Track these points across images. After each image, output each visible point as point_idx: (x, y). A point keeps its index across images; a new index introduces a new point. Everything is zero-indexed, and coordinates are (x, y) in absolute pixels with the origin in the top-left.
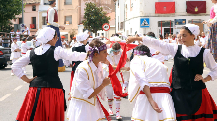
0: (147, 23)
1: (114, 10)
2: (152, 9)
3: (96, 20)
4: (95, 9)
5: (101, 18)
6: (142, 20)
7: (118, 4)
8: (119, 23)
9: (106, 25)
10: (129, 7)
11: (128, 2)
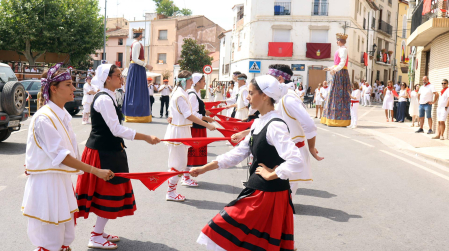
0: (257, 67)
1: (218, 50)
2: (265, 50)
3: (195, 60)
4: (195, 46)
5: (202, 58)
6: (251, 63)
7: (224, 42)
8: (223, 65)
9: (208, 67)
10: (236, 46)
11: (235, 40)
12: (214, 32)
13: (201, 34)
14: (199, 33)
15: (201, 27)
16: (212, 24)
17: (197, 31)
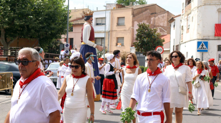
0: (204, 47)
1: (169, 33)
2: (211, 31)
3: (148, 42)
4: (148, 30)
5: (155, 40)
6: (199, 43)
7: (174, 26)
8: (174, 46)
9: (160, 48)
10: (185, 28)
11: (184, 23)
12: (166, 18)
13: (154, 20)
14: (152, 19)
15: (154, 14)
16: (164, 11)
17: (150, 17)
